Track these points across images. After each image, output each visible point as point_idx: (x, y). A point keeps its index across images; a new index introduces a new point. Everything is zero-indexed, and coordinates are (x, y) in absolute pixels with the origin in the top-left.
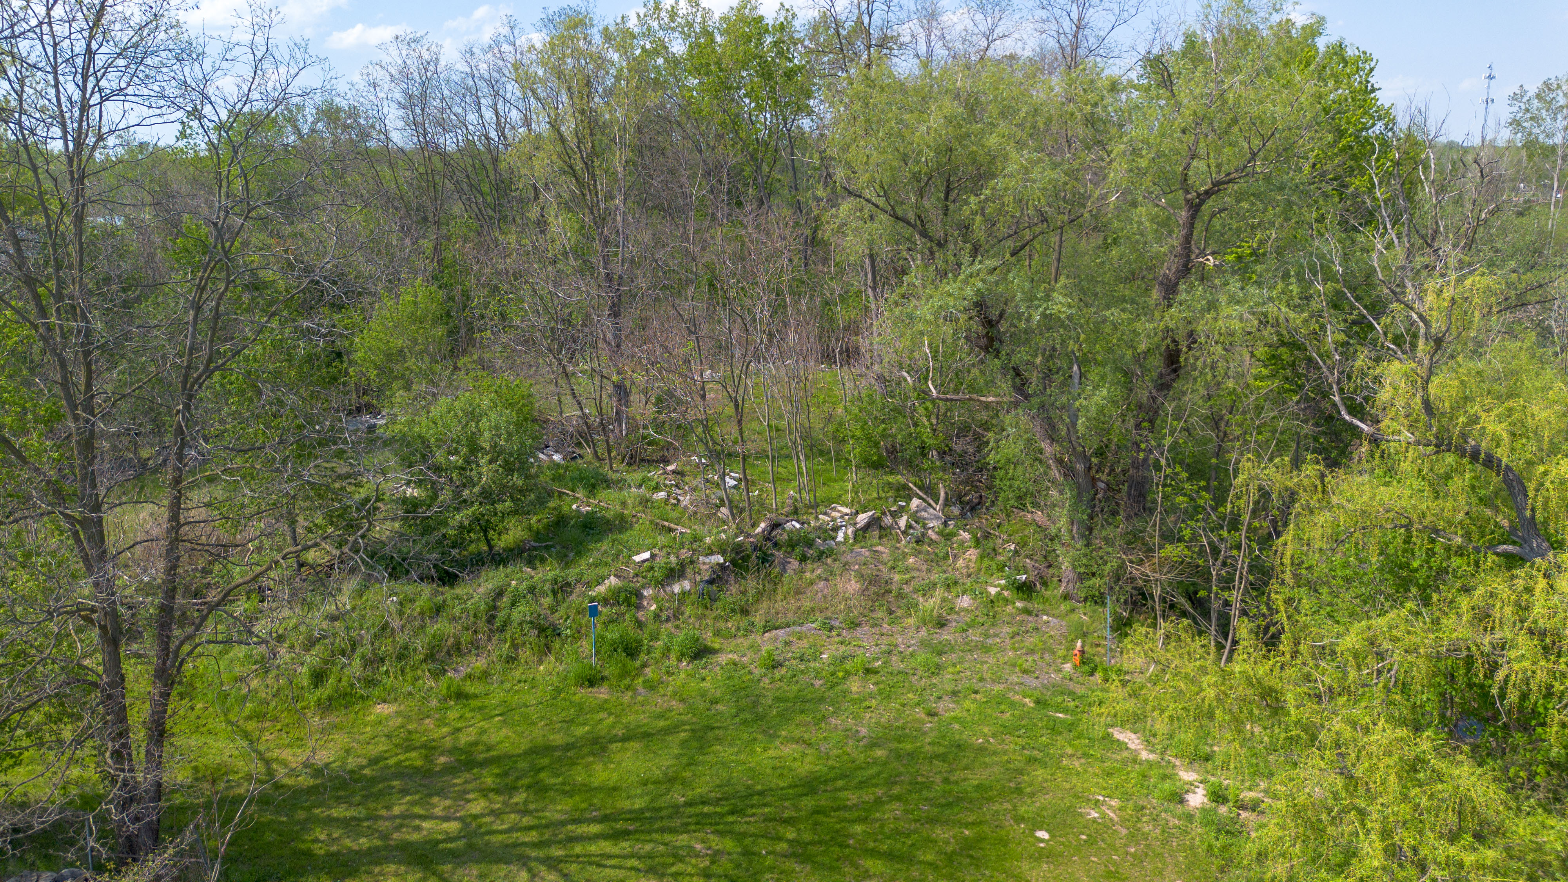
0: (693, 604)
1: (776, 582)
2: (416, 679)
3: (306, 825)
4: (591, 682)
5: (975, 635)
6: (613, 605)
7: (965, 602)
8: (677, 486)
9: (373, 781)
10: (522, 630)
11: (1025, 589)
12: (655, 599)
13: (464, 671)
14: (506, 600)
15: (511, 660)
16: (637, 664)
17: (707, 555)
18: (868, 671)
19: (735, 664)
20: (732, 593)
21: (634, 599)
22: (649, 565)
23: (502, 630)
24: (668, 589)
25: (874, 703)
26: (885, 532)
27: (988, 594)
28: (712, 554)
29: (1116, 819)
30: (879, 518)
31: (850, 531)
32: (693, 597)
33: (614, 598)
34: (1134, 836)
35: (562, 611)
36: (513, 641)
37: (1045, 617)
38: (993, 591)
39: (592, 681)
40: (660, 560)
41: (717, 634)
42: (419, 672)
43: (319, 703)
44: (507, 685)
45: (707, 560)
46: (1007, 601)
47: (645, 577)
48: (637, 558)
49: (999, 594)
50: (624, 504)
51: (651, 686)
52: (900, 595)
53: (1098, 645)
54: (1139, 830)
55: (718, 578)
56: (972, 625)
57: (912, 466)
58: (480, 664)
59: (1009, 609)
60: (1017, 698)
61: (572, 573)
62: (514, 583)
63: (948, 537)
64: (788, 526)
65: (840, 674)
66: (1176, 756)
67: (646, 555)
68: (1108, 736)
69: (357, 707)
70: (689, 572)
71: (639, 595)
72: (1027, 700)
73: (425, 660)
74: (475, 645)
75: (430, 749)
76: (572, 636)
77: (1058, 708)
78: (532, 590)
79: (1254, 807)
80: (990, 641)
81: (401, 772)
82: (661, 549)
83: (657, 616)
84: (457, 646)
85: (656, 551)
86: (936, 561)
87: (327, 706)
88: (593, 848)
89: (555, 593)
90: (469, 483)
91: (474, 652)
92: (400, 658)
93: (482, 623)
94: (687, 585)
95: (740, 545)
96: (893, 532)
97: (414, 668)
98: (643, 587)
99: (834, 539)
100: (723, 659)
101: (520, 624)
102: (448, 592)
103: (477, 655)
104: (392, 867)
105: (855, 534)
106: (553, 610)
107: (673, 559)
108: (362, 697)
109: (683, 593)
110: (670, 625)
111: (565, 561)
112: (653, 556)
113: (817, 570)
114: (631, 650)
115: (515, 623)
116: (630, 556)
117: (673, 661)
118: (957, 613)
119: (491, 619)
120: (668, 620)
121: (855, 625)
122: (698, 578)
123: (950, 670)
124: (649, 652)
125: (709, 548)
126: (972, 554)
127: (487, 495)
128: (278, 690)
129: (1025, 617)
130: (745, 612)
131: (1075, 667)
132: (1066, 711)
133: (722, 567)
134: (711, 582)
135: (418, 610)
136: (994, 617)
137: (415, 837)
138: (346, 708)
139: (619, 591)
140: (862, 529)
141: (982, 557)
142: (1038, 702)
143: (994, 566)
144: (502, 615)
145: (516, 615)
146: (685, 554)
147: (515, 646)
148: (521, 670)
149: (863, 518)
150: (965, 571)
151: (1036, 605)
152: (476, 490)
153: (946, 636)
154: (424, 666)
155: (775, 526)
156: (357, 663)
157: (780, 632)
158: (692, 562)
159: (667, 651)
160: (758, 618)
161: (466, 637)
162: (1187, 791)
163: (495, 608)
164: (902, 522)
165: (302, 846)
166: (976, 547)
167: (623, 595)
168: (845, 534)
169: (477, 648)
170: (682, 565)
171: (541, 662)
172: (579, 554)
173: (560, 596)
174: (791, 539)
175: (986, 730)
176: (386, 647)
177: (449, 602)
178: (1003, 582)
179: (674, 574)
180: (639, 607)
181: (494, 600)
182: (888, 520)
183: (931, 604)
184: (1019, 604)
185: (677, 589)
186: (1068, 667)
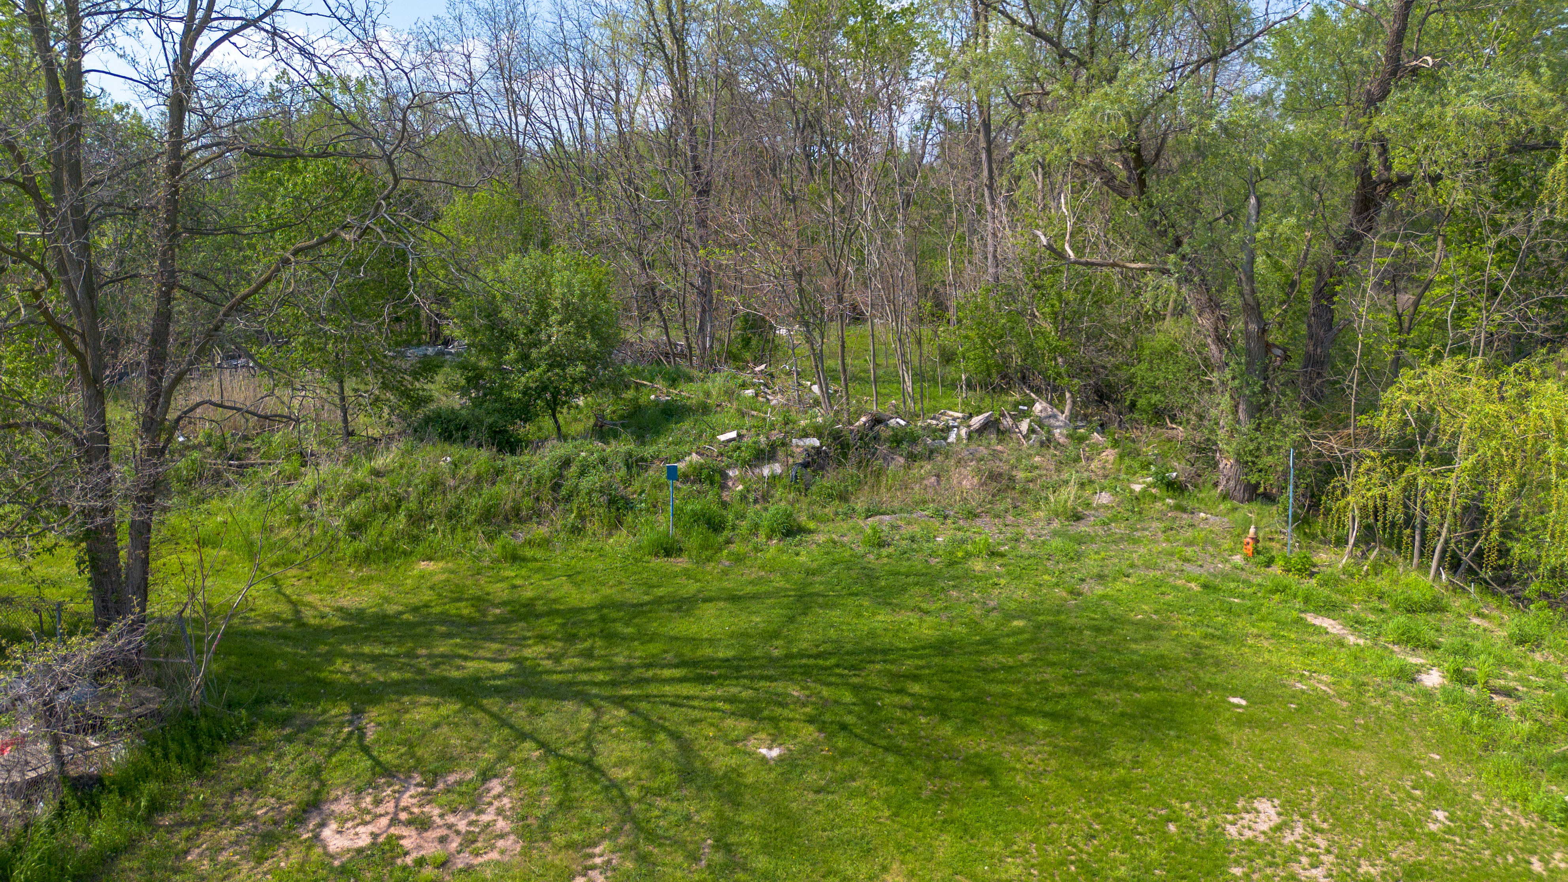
0: (785, 487)
1: (878, 474)
2: (468, 540)
3: (329, 658)
4: (667, 552)
5: (1119, 529)
6: (694, 483)
7: (1105, 498)
8: (765, 385)
9: (411, 625)
10: (590, 500)
11: (1175, 487)
12: (742, 479)
13: (522, 537)
14: (574, 469)
15: (576, 530)
16: (721, 539)
17: (801, 437)
18: (993, 554)
19: (834, 542)
20: (829, 480)
21: (717, 477)
22: (736, 445)
23: (568, 499)
24: (757, 471)
25: (1003, 582)
26: (1003, 434)
27: (1132, 491)
28: (807, 436)
29: (1332, 693)
30: (997, 421)
31: (963, 431)
32: (786, 481)
33: (697, 476)
34: (1359, 707)
35: (636, 485)
36: (580, 512)
37: (1202, 515)
38: (1137, 488)
39: (669, 550)
40: (748, 441)
41: (812, 517)
42: (472, 533)
43: (355, 556)
44: (571, 553)
45: (801, 443)
46: (1155, 498)
47: (730, 457)
48: (722, 438)
49: (1145, 490)
50: (708, 394)
51: (739, 559)
52: (1025, 492)
53: (1271, 540)
54: (1364, 704)
55: (813, 462)
56: (1114, 519)
58: (541, 531)
59: (1158, 505)
60: (1179, 582)
61: (648, 451)
62: (583, 454)
63: (1079, 440)
64: (892, 422)
65: (960, 554)
66: (1394, 643)
67: (733, 434)
68: (1298, 621)
69: (397, 562)
70: (781, 454)
71: (724, 476)
72: (1193, 585)
73: (478, 522)
74: (538, 515)
75: (481, 602)
76: (648, 510)
77: (1232, 593)
78: (603, 461)
79: (1508, 693)
80: (1137, 534)
81: (444, 619)
82: (749, 430)
83: (743, 497)
84: (516, 511)
85: (744, 432)
86: (1066, 460)
87: (365, 558)
88: (667, 689)
89: (629, 467)
90: (537, 344)
91: (534, 519)
92: (450, 516)
93: (546, 493)
94: (777, 468)
95: (840, 431)
96: (1014, 436)
97: (466, 529)
98: (729, 467)
99: (945, 439)
100: (821, 538)
101: (589, 494)
102: (509, 459)
103: (539, 523)
104: (424, 699)
105: (969, 436)
106: (627, 483)
107: (762, 439)
108: (405, 553)
109: (774, 477)
110: (758, 506)
111: (641, 439)
112: (740, 436)
113: (926, 468)
114: (715, 525)
115: (583, 492)
116: (714, 436)
117: (762, 538)
118: (1096, 509)
119: (556, 487)
120: (756, 501)
121: (973, 515)
122: (791, 461)
123: (1093, 556)
124: (733, 529)
125: (804, 430)
126: (1109, 455)
127: (556, 360)
128: (311, 540)
129: (1179, 514)
130: (843, 497)
131: (1246, 559)
132: (1243, 596)
133: (818, 450)
134: (805, 465)
135: (474, 472)
136: (1140, 513)
137: (455, 674)
138: (386, 562)
139: (702, 467)
140: (977, 431)
141: (1121, 457)
142: (1205, 586)
143: (1136, 465)
144: (567, 485)
145: (585, 484)
146: (776, 435)
147: (582, 518)
148: (587, 540)
149: (977, 421)
150: (1101, 473)
151: (1191, 504)
152: (545, 349)
153: (1082, 528)
154: (477, 527)
155: (877, 421)
156: (402, 517)
157: (887, 517)
158: (784, 444)
159: (755, 529)
160: (860, 504)
161: (527, 502)
162: (1419, 672)
163: (561, 476)
164: (1024, 426)
165: (322, 675)
166: (1113, 447)
167: (705, 472)
168: (958, 435)
169: (539, 516)
170: (773, 447)
171: (610, 535)
172: (658, 433)
173: (634, 470)
174: (896, 435)
175: (1145, 607)
176: (437, 505)
177: (510, 468)
178: (1150, 480)
179: (764, 455)
180: (723, 487)
181: (560, 468)
182: (1007, 422)
183: (1063, 499)
184: (1169, 501)
185: (766, 471)
186: (1238, 559)
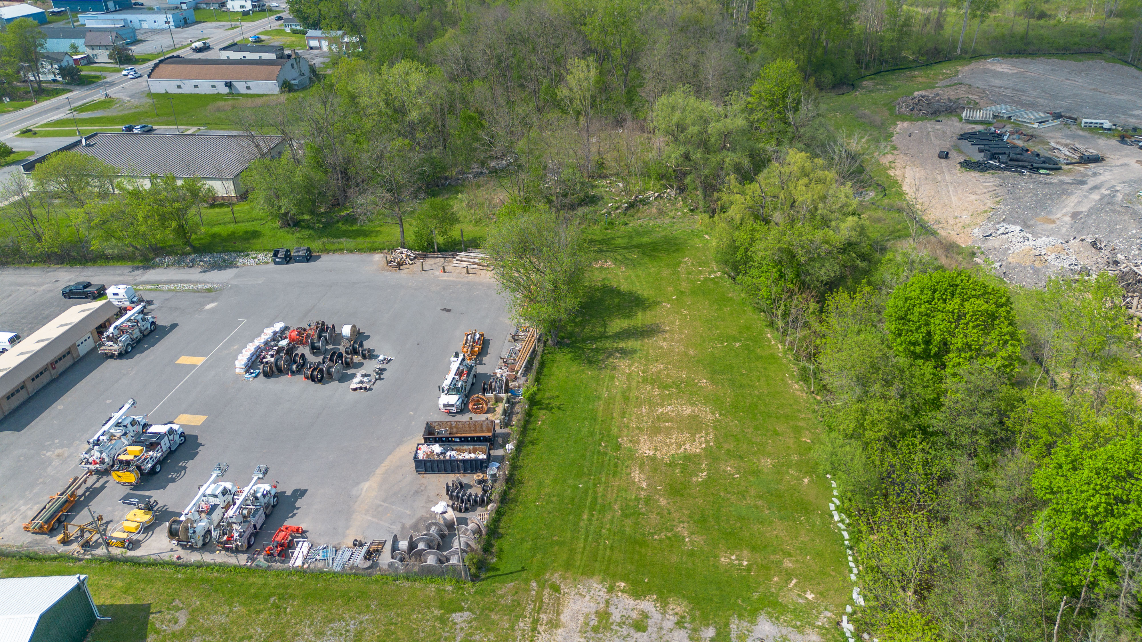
0: (622, 214)
1: (638, 210)
4: (607, 229)
5: (681, 221)
6: (606, 215)
7: (679, 213)
8: (611, 187)
11: (692, 211)
12: (615, 213)
14: (585, 214)
16: (614, 226)
18: (659, 227)
19: (633, 226)
20: (629, 213)
21: (610, 214)
22: (612, 207)
23: (587, 219)
24: (617, 211)
25: (660, 233)
26: (661, 198)
28: (624, 204)
30: (660, 194)
33: (606, 213)
35: (597, 216)
36: (589, 222)
37: (696, 217)
38: (685, 211)
40: (614, 205)
41: (629, 220)
47: (611, 209)
48: (609, 205)
49: (687, 212)
50: (601, 192)
51: (618, 230)
52: (665, 212)
55: (627, 209)
56: (680, 218)
57: (668, 179)
59: (689, 215)
60: (688, 231)
61: (597, 208)
62: (586, 210)
63: (676, 199)
64: (640, 197)
65: (654, 228)
68: (703, 236)
70: (620, 208)
72: (690, 231)
76: (600, 221)
77: (695, 232)
78: (590, 211)
80: (684, 222)
82: (614, 203)
83: (616, 217)
86: (673, 204)
95: (630, 201)
96: (663, 197)
98: (611, 211)
99: (650, 199)
100: (631, 225)
101: (590, 218)
105: (655, 198)
106: (595, 216)
107: (616, 205)
109: (620, 212)
110: (619, 219)
111: (595, 206)
112: (612, 204)
113: (646, 207)
114: (612, 224)
116: (607, 205)
117: (621, 226)
118: (677, 216)
119: (584, 217)
120: (618, 217)
121: (656, 218)
122: (622, 209)
123: (676, 226)
124: (616, 224)
125: (624, 202)
126: (681, 203)
129: (692, 217)
130: (633, 216)
133: (627, 207)
134: (625, 210)
136: (685, 217)
141: (683, 203)
142: (692, 231)
143: (686, 205)
146: (618, 204)
149: (656, 195)
150: (679, 206)
151: (694, 214)
153: (675, 221)
155: (636, 197)
157: (641, 220)
158: (621, 206)
159: (619, 224)
160: (636, 217)
164: (666, 195)
166: (682, 200)
167: (608, 213)
168: (652, 198)
170: (619, 206)
171: (596, 225)
172: (597, 204)
173: (595, 213)
174: (640, 200)
175: (681, 235)
178: (688, 209)
179: (617, 208)
180: (612, 215)
181: (583, 214)
182: (662, 194)
183: (672, 214)
184: (691, 214)
186: (698, 226)
